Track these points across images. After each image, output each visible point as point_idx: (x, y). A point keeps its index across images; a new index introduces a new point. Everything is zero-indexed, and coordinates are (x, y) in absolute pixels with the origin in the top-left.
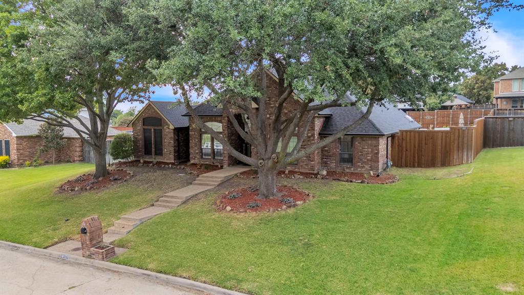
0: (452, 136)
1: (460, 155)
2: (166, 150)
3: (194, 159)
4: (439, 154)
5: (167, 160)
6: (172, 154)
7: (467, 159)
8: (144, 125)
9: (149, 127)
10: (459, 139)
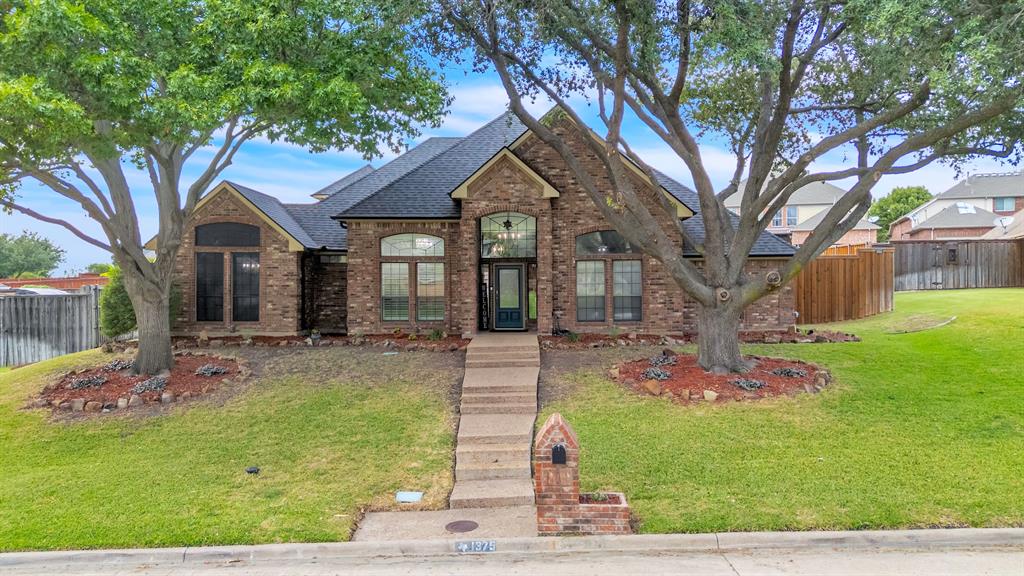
0: (861, 266)
1: (875, 298)
2: (270, 306)
3: (360, 324)
4: (842, 298)
5: (276, 330)
6: (290, 314)
7: (886, 305)
8: (196, 244)
9: (218, 250)
10: (871, 271)
